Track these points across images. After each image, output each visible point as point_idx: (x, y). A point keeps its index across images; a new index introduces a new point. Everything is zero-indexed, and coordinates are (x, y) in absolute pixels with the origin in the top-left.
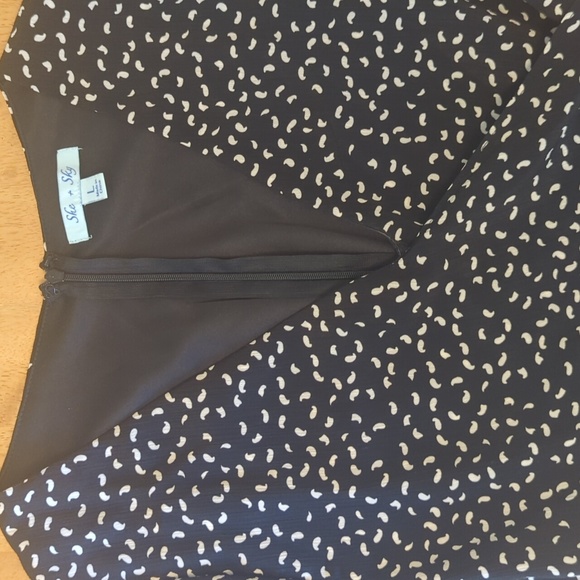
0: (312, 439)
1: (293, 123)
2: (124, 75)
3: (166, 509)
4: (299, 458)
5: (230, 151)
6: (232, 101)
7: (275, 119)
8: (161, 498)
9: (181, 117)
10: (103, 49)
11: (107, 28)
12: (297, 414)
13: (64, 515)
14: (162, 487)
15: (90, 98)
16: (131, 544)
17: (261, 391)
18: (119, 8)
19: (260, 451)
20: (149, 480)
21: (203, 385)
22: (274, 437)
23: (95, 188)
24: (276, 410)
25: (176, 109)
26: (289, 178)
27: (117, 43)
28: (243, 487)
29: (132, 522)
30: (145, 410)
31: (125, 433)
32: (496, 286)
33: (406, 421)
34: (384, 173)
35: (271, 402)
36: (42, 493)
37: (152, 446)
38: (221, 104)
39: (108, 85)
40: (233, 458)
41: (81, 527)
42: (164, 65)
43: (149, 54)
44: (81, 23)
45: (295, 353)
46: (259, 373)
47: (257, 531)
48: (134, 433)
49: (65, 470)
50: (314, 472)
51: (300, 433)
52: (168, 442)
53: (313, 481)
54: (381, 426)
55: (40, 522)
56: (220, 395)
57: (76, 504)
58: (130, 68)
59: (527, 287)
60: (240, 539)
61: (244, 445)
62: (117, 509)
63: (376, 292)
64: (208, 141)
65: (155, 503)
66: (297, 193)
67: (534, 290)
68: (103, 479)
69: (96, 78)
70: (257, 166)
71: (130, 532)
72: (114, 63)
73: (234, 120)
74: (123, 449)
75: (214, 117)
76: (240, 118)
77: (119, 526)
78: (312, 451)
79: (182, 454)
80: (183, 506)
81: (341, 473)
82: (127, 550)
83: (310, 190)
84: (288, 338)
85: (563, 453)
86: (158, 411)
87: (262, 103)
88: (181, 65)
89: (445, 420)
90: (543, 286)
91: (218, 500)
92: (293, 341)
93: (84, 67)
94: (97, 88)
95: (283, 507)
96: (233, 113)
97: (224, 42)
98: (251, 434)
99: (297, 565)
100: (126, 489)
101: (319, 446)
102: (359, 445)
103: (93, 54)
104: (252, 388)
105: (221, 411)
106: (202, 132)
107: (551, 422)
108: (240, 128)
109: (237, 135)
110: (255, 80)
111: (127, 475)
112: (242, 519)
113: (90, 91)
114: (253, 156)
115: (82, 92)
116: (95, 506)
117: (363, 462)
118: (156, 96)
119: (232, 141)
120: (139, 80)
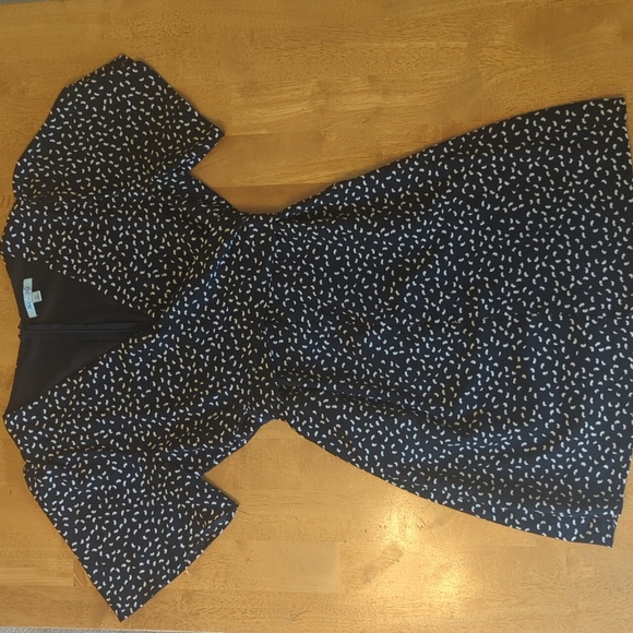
0: (123, 396)
1: (115, 268)
2: (48, 248)
3: (68, 423)
4: (118, 403)
5: (90, 280)
6: (90, 259)
7: (107, 266)
8: (66, 419)
9: (70, 265)
10: (40, 238)
11: (41, 229)
12: (118, 386)
13: (30, 424)
14: (66, 414)
15: (35, 259)
16: (56, 436)
17: (104, 377)
18: (45, 221)
19: (103, 400)
20: (62, 411)
21: (81, 375)
22: (109, 395)
24: (110, 385)
25: (69, 263)
26: (113, 291)
27: (45, 235)
28: (96, 415)
29: (57, 427)
30: (60, 385)
31: (52, 393)
32: (190, 336)
33: (159, 389)
34: (150, 289)
35: (108, 381)
36: (21, 417)
37: (63, 398)
38: (86, 260)
39: (42, 253)
40: (93, 403)
41: (36, 430)
42: (63, 244)
43: (57, 239)
44: (31, 228)
45: (116, 362)
46: (102, 370)
47: (103, 432)
48: (56, 394)
49: (30, 408)
50: (123, 409)
51: (119, 393)
52: (69, 397)
53: (123, 412)
54: (149, 391)
55: (21, 427)
56: (88, 379)
57: (35, 421)
58: (51, 245)
59: (203, 336)
60: (96, 435)
61: (97, 398)
62: (50, 423)
63: (144, 338)
64: (81, 276)
65: (64, 420)
66: (116, 297)
67: (205, 337)
68: (45, 411)
69: (37, 250)
70: (100, 286)
71: (56, 432)
72: (44, 244)
73: (91, 267)
74: (52, 400)
75: (83, 266)
76: (94, 267)
77: (51, 429)
78: (123, 401)
79: (74, 401)
80: (74, 421)
81: (133, 410)
82: (54, 439)
83: (121, 296)
84: (112, 356)
85: (214, 401)
86: (65, 385)
87: (103, 260)
88: (70, 244)
89: (174, 389)
90: (209, 336)
91: (87, 419)
92: (115, 357)
93: (32, 245)
94: (38, 255)
95: (112, 422)
96: (91, 264)
97: (87, 235)
98: (100, 394)
99: (117, 444)
100: (53, 415)
101: (126, 399)
102: (140, 398)
103: (36, 240)
104: (100, 376)
105: (88, 385)
106: (79, 272)
107: (209, 389)
108: (93, 270)
109: (92, 273)
110: (99, 250)
111: (54, 410)
112: (97, 427)
113: (35, 256)
114: (99, 282)
115: (32, 256)
116: (42, 422)
117: (141, 405)
118: (61, 257)
119: (90, 276)
120: (54, 251)
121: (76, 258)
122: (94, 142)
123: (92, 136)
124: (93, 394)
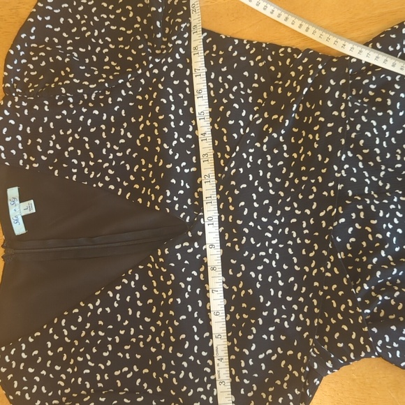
0: (153, 323)
1: (137, 167)
2: (51, 152)
3: (80, 359)
4: (147, 332)
5: (106, 184)
6: (106, 159)
7: (128, 166)
8: (77, 354)
9: (81, 169)
10: (39, 140)
11: (41, 130)
12: (146, 310)
13: (31, 361)
14: (78, 348)
15: (36, 165)
16: (63, 376)
17: (128, 299)
18: (46, 119)
19: (127, 329)
20: (72, 344)
21: (98, 297)
22: (134, 322)
23: (29, 207)
24: (135, 309)
25: (79, 166)
26: (136, 194)
27: (46, 137)
28: (118, 347)
29: (65, 365)
30: (70, 311)
31: (59, 321)
34: (178, 187)
35: (133, 304)
36: (19, 351)
37: (73, 328)
38: (100, 161)
39: (44, 158)
40: (113, 333)
41: (38, 368)
42: (70, 145)
44: (28, 129)
45: (145, 279)
46: (126, 290)
47: (126, 369)
48: (63, 322)
49: (31, 340)
50: (153, 339)
51: (147, 320)
52: (81, 326)
53: (153, 343)
54: (184, 317)
55: (18, 365)
56: (107, 302)
57: (37, 357)
58: (54, 148)
60: (117, 373)
61: (119, 326)
62: (57, 359)
63: (178, 247)
64: (96, 180)
65: (75, 356)
66: (140, 200)
68: (49, 344)
69: (37, 155)
70: (120, 190)
71: (63, 371)
72: (46, 147)
73: (107, 168)
74: (58, 330)
75: (97, 168)
76: (110, 167)
77: (57, 368)
78: (153, 329)
79: (88, 332)
80: (88, 357)
81: (165, 340)
82: (62, 379)
83: (146, 198)
84: (139, 272)
86: (76, 311)
87: (121, 159)
88: (78, 144)
91: (106, 354)
92: (143, 274)
93: (31, 150)
94: (38, 160)
95: (138, 357)
96: (107, 165)
97: (99, 131)
98: (123, 320)
99: (145, 385)
100: (61, 349)
101: (156, 326)
102: (173, 326)
103: (35, 144)
104: (123, 298)
105: (108, 310)
106: (92, 176)
108: (110, 172)
109: (110, 176)
110: (116, 148)
111: (61, 342)
112: (118, 363)
113: (35, 162)
114: (118, 185)
115: (31, 163)
116: (46, 358)
117: (176, 335)
118: (68, 161)
119: (107, 179)
120: (59, 154)
121: (87, 159)
122: (99, 25)
123: (96, 18)
124: (114, 321)
